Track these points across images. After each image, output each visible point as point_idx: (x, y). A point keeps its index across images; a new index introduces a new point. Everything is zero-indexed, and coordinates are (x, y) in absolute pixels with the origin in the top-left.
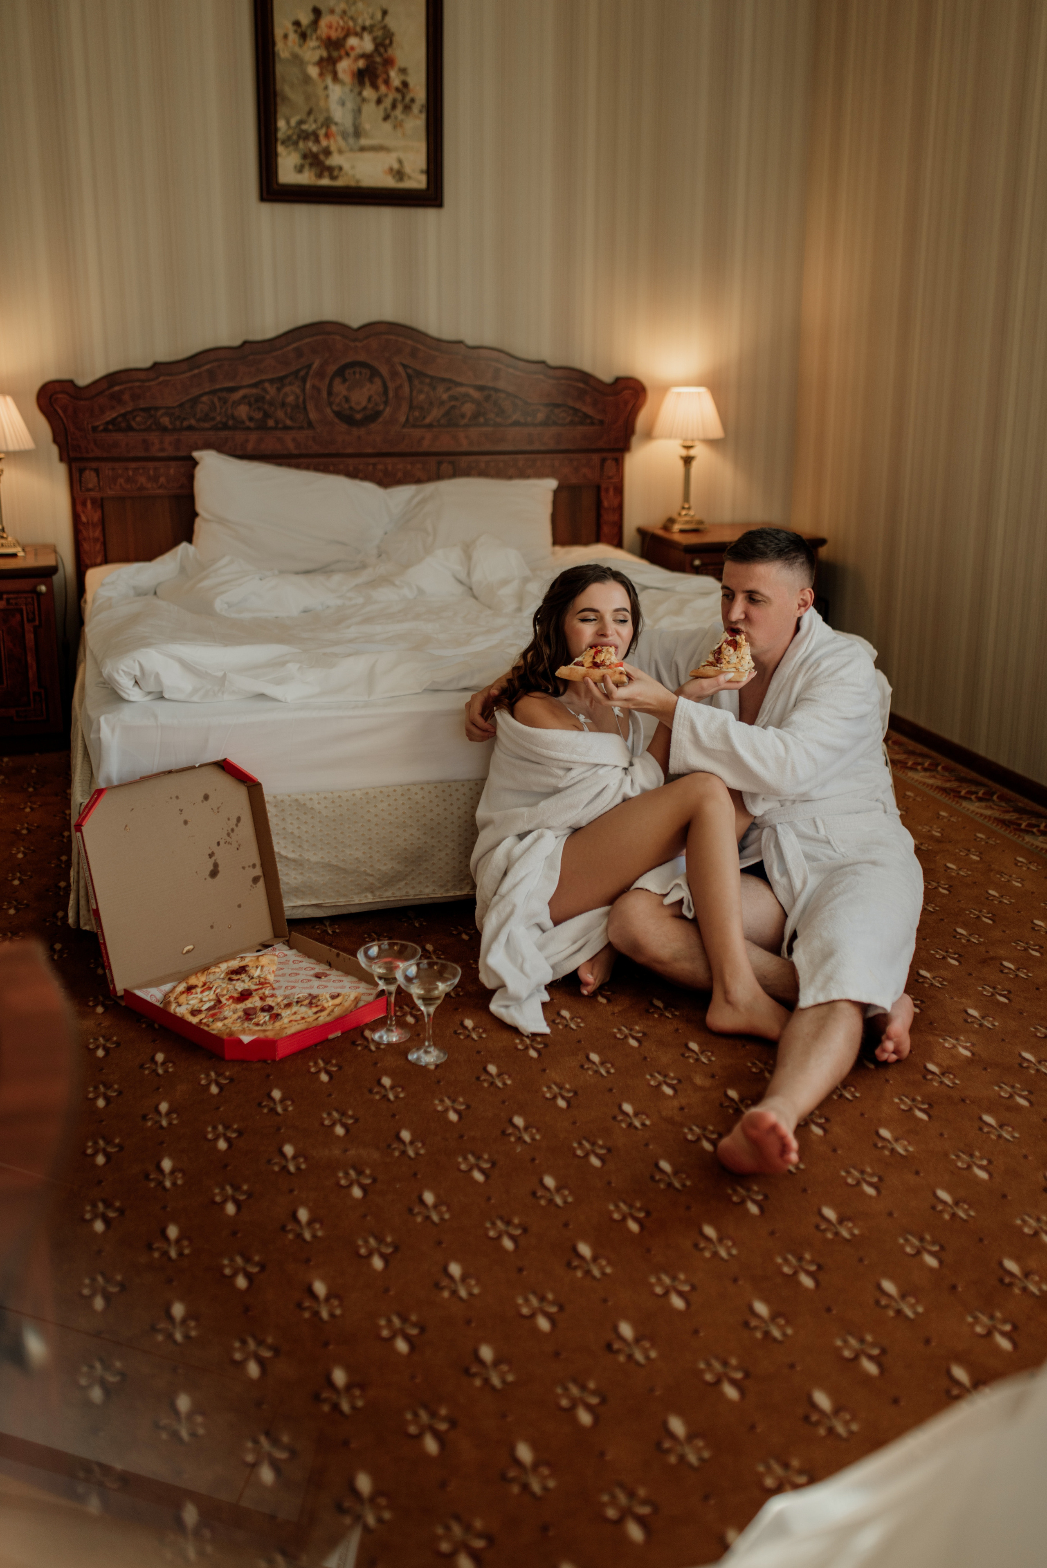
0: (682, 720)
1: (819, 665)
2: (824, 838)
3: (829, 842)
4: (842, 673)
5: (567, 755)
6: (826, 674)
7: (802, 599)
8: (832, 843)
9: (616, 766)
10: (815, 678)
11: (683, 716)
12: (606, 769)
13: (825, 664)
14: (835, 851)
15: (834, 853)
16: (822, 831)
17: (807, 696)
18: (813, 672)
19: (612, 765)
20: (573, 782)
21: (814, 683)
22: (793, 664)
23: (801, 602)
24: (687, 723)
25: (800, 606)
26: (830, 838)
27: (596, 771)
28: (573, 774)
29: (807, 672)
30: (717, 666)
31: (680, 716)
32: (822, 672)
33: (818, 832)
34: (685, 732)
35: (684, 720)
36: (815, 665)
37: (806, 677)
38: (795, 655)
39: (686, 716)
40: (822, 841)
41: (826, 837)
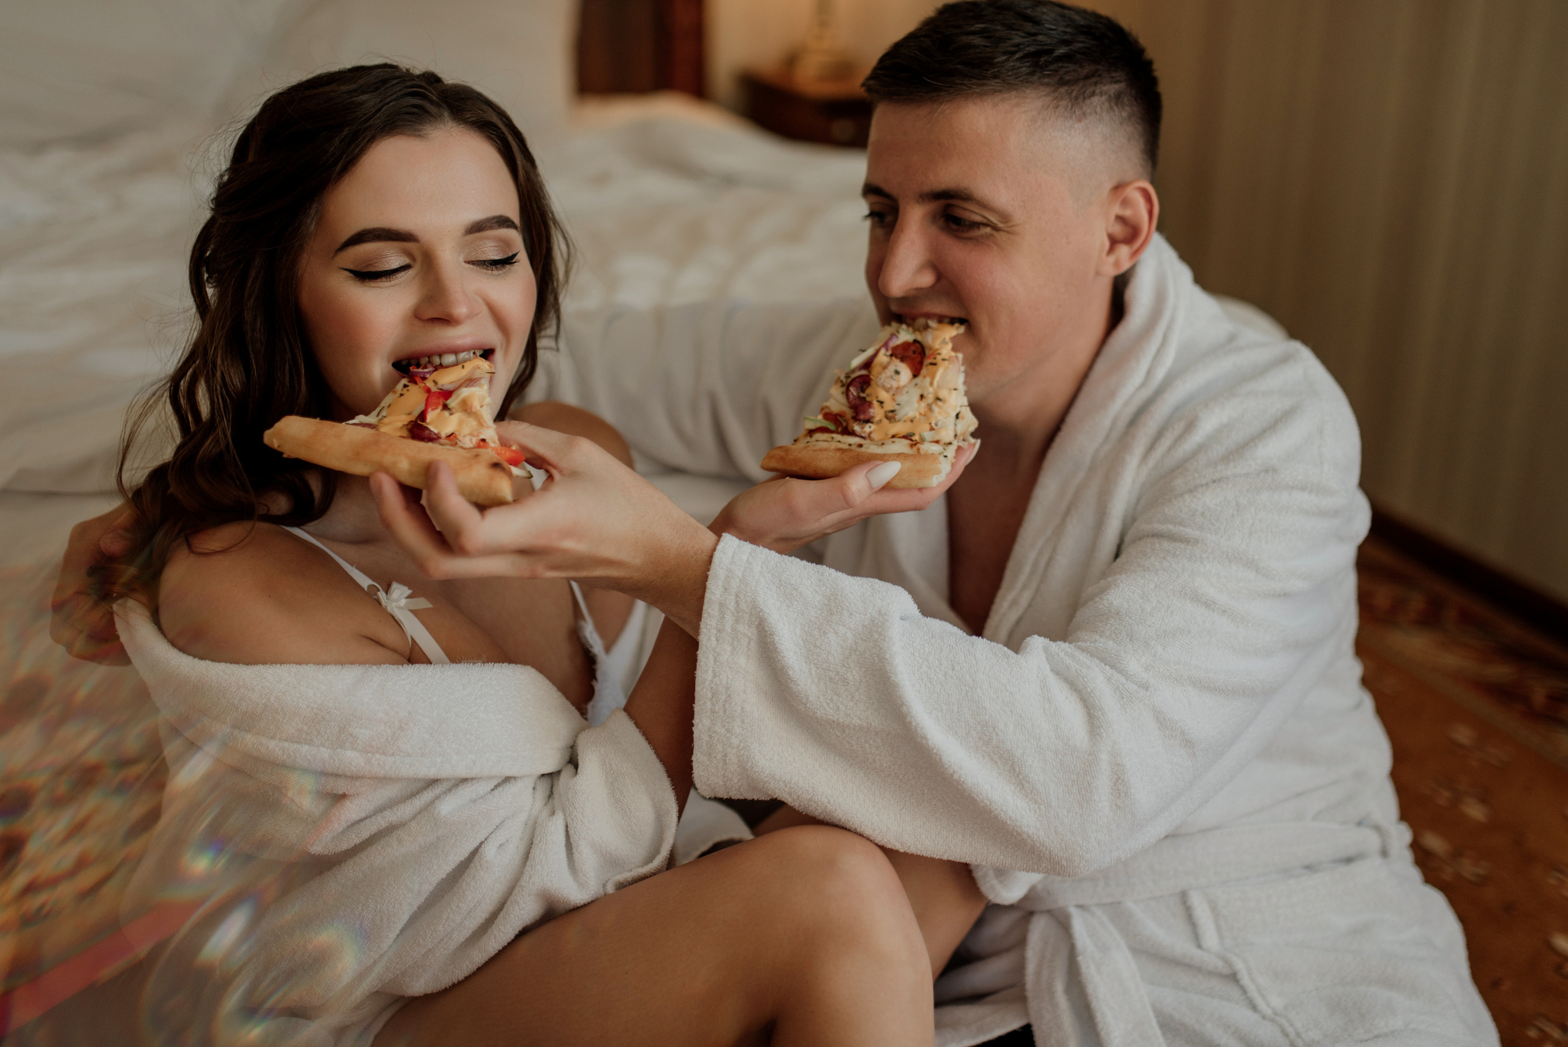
0: (729, 619)
1: (1190, 426)
2: (1220, 964)
3: (1233, 977)
4: (1270, 450)
5: (325, 753)
6: (1218, 451)
7: (1120, 219)
8: (1246, 980)
9: (507, 779)
10: (1181, 466)
11: (732, 605)
12: (466, 793)
13: (1209, 423)
14: (1254, 1008)
15: (1250, 1013)
16: (1210, 937)
17: (1158, 527)
18: (1170, 449)
19: (490, 778)
20: (354, 839)
21: (1179, 483)
22: (1107, 422)
23: (1118, 230)
24: (747, 631)
25: (1114, 242)
26: (1239, 966)
27: (432, 803)
28: (351, 811)
29: (1151, 448)
30: (853, 433)
31: (722, 605)
32: (1201, 448)
33: (1197, 940)
34: (742, 661)
35: (737, 621)
36: (1179, 427)
37: (1151, 462)
38: (1112, 395)
39: (743, 606)
40: (1212, 974)
41: (1227, 961)
